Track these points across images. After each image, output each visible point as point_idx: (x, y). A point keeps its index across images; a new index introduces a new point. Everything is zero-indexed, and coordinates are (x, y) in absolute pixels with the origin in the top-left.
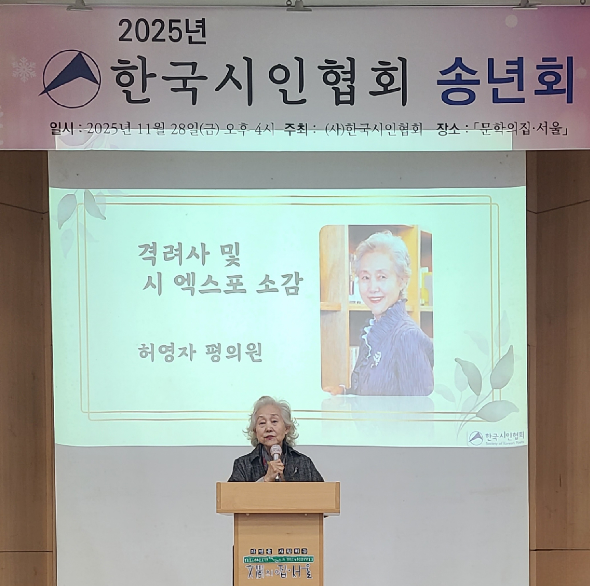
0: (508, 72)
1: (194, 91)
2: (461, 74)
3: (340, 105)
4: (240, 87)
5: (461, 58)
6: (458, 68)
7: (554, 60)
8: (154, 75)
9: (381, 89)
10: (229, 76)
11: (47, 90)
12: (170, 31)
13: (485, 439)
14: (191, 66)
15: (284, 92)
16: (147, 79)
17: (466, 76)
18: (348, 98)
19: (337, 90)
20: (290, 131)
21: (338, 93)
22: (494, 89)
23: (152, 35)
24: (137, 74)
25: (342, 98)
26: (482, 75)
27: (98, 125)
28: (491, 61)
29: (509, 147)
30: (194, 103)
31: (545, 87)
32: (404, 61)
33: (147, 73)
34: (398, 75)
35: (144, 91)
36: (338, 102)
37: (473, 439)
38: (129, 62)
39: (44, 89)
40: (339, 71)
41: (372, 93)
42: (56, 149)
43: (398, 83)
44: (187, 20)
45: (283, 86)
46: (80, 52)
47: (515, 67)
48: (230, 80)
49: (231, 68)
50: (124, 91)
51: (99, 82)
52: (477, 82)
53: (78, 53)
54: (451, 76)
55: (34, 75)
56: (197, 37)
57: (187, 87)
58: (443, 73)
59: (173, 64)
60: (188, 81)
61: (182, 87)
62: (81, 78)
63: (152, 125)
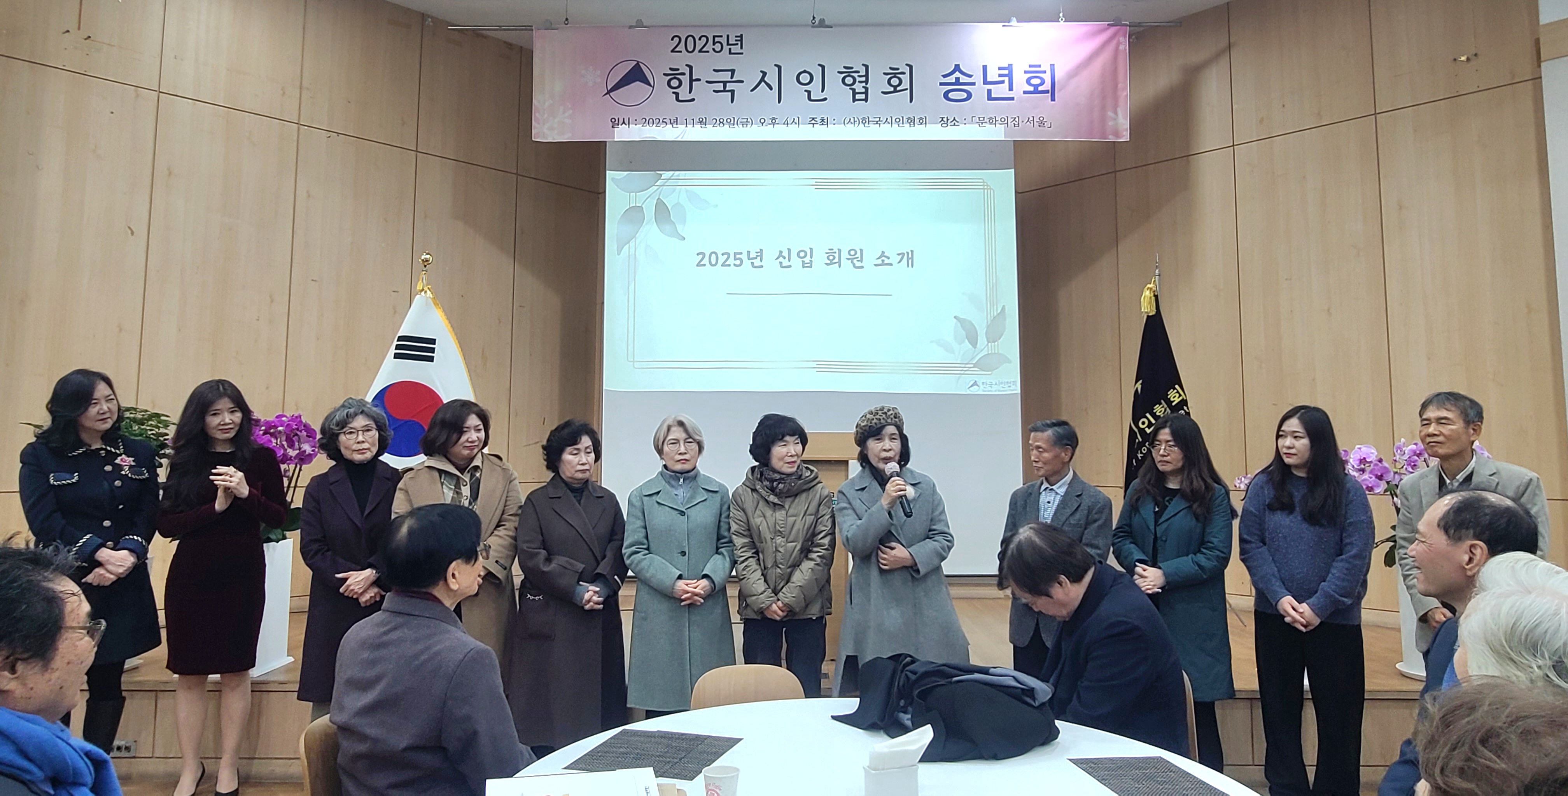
0: (1000, 75)
1: (733, 92)
2: (959, 78)
3: (856, 102)
4: (771, 88)
5: (959, 65)
6: (957, 73)
7: (1040, 66)
8: (699, 80)
9: (892, 89)
10: (762, 80)
11: (608, 92)
12: (714, 44)
13: (982, 387)
14: (730, 73)
15: (809, 92)
16: (694, 83)
17: (963, 79)
18: (863, 96)
19: (854, 90)
20: (813, 124)
21: (855, 93)
22: (988, 90)
23: (698, 48)
24: (685, 79)
25: (858, 96)
26: (978, 78)
27: (651, 120)
28: (985, 68)
29: (1002, 138)
30: (732, 101)
31: (1031, 89)
32: (911, 67)
33: (694, 78)
34: (906, 78)
35: (690, 92)
36: (854, 100)
37: (972, 386)
38: (678, 70)
39: (606, 91)
40: (855, 75)
41: (883, 93)
42: (616, 140)
43: (906, 84)
44: (728, 36)
45: (807, 88)
46: (638, 62)
47: (1006, 72)
48: (763, 83)
49: (764, 74)
50: (674, 93)
51: (652, 85)
52: (974, 84)
53: (636, 62)
54: (952, 79)
55: (599, 80)
56: (735, 49)
57: (727, 89)
58: (944, 76)
59: (715, 70)
60: (728, 84)
61: (722, 89)
62: (638, 82)
63: (696, 121)
